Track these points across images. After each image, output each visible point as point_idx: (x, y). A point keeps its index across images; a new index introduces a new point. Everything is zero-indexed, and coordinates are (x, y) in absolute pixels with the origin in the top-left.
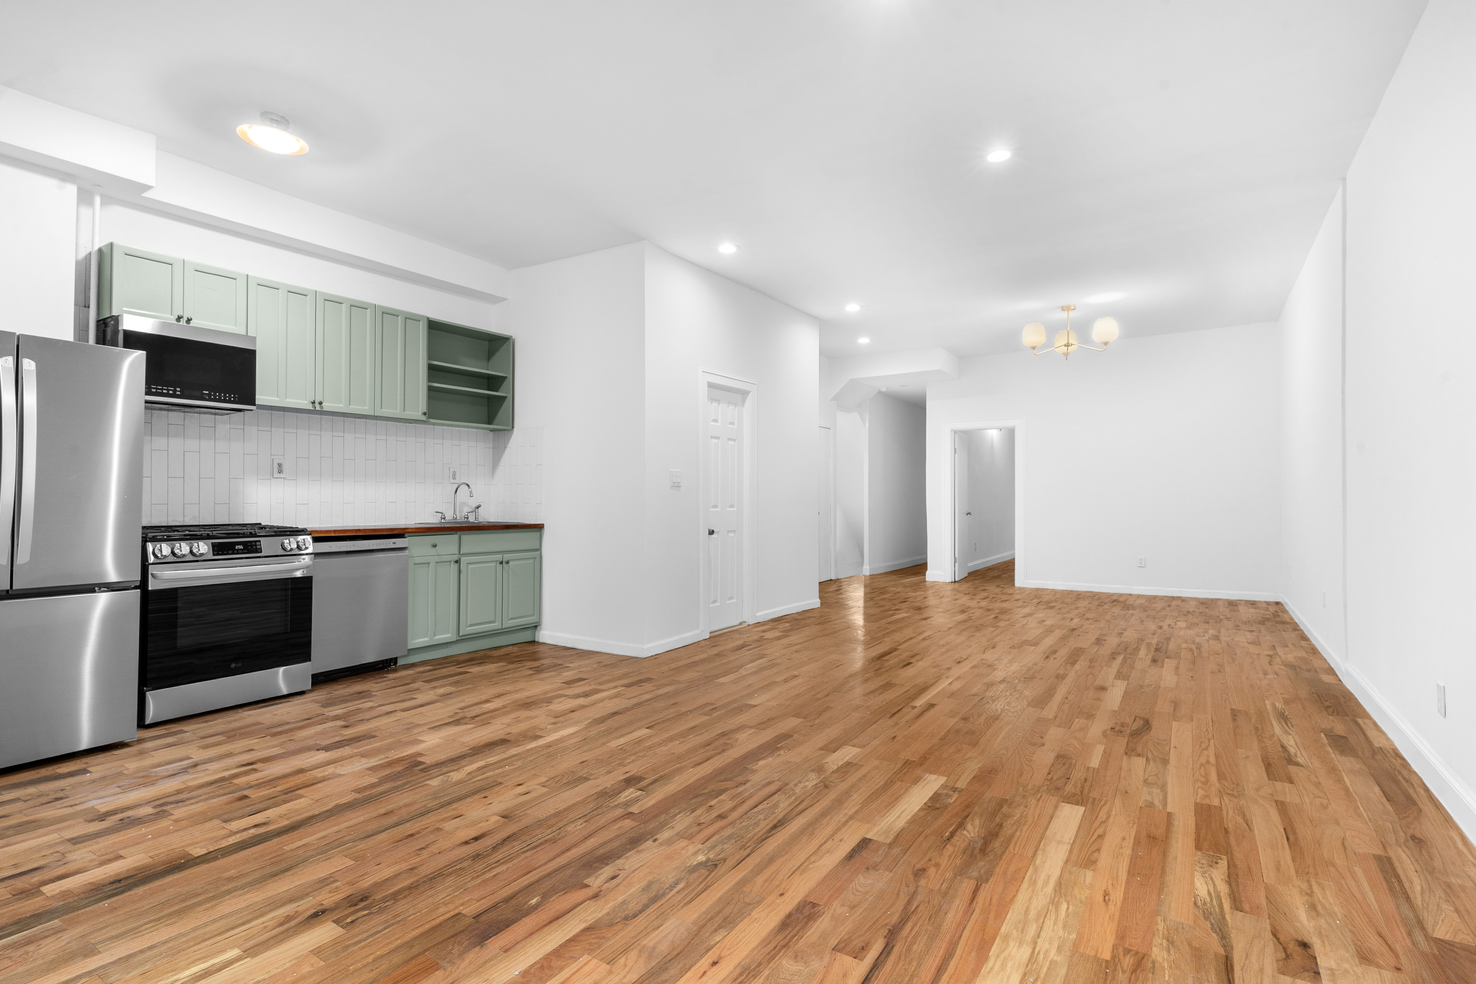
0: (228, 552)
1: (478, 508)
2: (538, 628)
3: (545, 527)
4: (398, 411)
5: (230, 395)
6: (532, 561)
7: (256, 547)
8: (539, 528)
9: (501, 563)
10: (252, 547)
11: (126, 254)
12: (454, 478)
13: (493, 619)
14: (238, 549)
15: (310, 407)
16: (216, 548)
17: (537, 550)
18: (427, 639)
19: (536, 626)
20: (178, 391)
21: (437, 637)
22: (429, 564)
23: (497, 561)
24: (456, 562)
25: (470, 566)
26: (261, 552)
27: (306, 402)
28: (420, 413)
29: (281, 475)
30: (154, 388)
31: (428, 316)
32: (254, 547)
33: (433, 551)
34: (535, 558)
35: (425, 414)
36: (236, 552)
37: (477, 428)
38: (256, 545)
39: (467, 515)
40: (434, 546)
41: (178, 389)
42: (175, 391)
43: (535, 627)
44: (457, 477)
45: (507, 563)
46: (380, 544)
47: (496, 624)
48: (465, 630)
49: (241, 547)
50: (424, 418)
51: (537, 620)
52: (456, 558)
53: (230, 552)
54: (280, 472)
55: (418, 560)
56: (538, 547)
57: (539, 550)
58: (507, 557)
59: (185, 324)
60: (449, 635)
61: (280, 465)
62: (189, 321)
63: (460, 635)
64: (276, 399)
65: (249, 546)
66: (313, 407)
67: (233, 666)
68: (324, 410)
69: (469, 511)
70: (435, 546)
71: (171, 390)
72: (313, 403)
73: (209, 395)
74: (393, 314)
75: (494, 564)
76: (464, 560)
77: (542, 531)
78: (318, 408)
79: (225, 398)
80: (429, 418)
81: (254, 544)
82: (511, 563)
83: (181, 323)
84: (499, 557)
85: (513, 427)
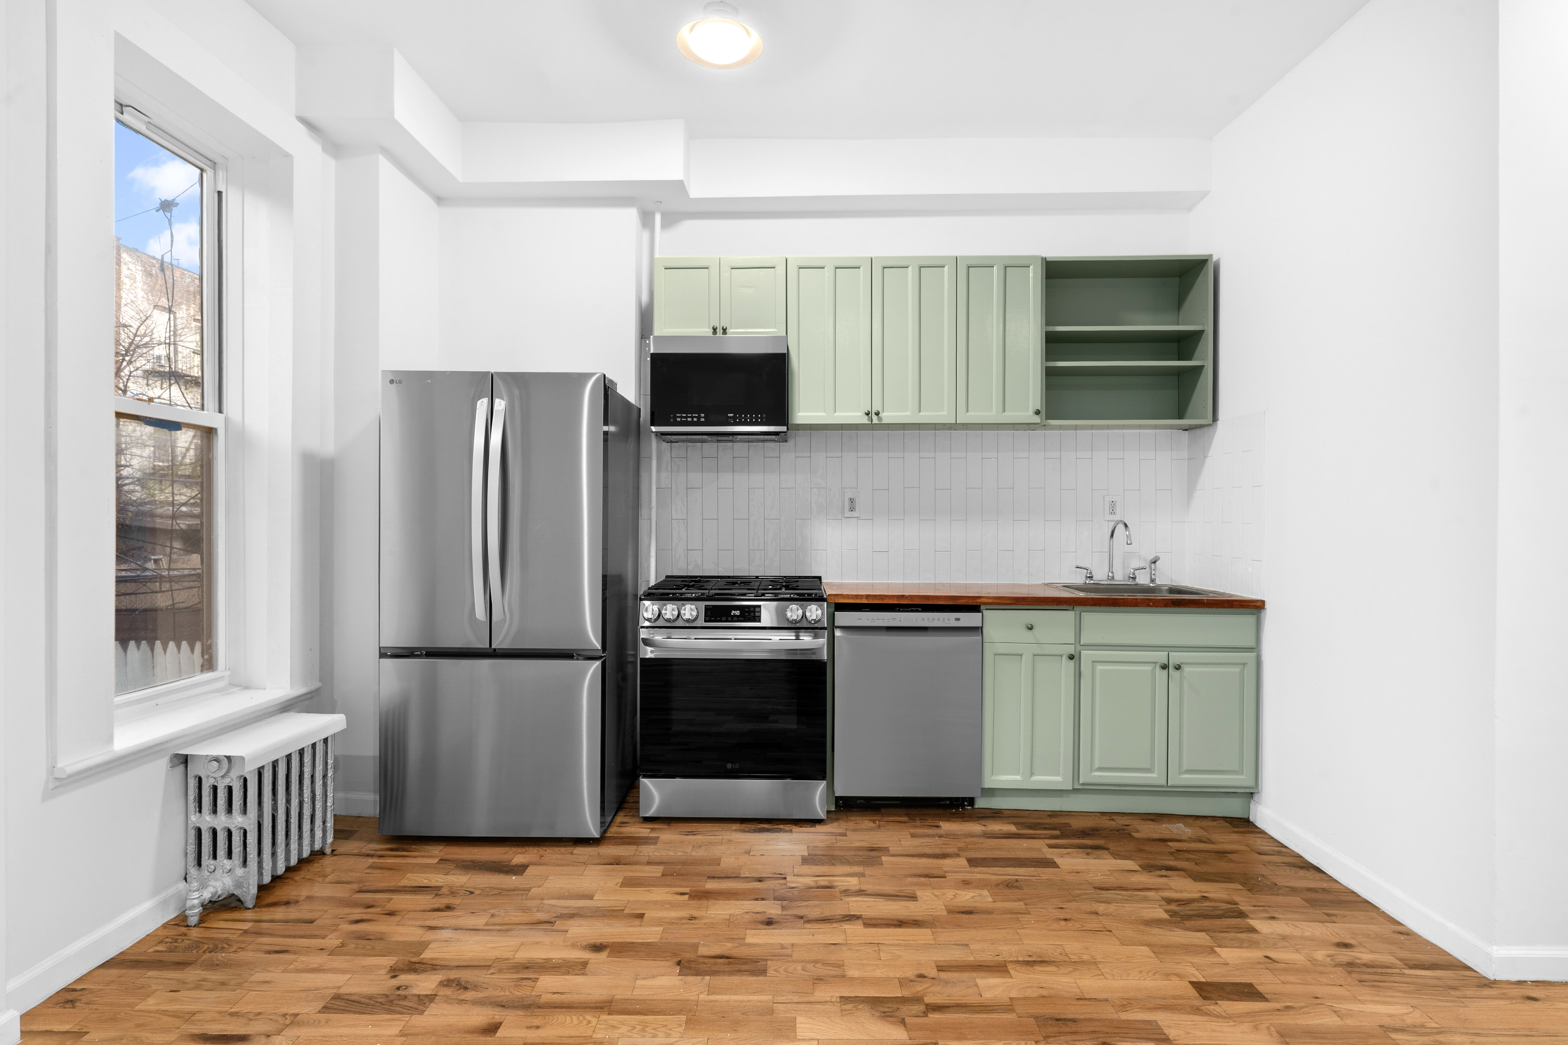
0: (721, 619)
1: (1155, 562)
2: (1256, 797)
3: (1267, 606)
4: (994, 413)
5: (757, 416)
6: (1237, 669)
7: (754, 614)
8: (1255, 607)
9: (1165, 667)
10: (749, 615)
11: (665, 269)
12: (1113, 512)
13: (1148, 766)
14: (735, 616)
15: (865, 420)
16: (709, 612)
17: (1250, 649)
18: (1018, 778)
19: (1252, 793)
20: (703, 417)
21: (1035, 778)
22: (1021, 655)
23: (1155, 663)
24: (1071, 657)
25: (1100, 667)
26: (760, 621)
27: (859, 414)
28: (1031, 412)
29: (854, 514)
30: (679, 417)
31: (1044, 255)
32: (752, 614)
33: (1029, 636)
34: (1244, 664)
35: (1038, 412)
36: (730, 619)
37: (1156, 427)
38: (754, 612)
39: (1134, 574)
40: (1028, 628)
41: (703, 415)
42: (699, 418)
43: (1250, 795)
44: (1118, 510)
45: (1178, 668)
46: (934, 620)
47: (1155, 775)
48: (1087, 776)
49: (737, 613)
50: (1037, 419)
51: (1251, 783)
52: (1071, 650)
53: (724, 619)
54: (852, 509)
55: (1002, 648)
56: (1252, 644)
57: (1255, 649)
58: (1176, 657)
59: (721, 335)
60: (1059, 779)
61: (852, 501)
62: (725, 331)
63: (1081, 783)
64: (823, 414)
65: (747, 612)
66: (868, 420)
67: (729, 766)
68: (883, 422)
69: (1138, 567)
70: (1030, 628)
71: (695, 417)
72: (867, 414)
73: (734, 418)
74: (985, 264)
75: (1149, 668)
76: (1087, 655)
77: (1262, 614)
78: (875, 420)
79: (751, 420)
80: (1048, 417)
81: (752, 609)
82: (1186, 669)
83: (718, 335)
84: (1161, 657)
85: (1215, 418)
